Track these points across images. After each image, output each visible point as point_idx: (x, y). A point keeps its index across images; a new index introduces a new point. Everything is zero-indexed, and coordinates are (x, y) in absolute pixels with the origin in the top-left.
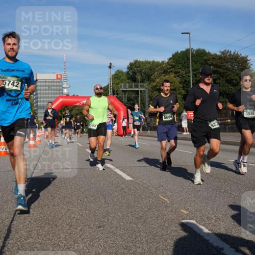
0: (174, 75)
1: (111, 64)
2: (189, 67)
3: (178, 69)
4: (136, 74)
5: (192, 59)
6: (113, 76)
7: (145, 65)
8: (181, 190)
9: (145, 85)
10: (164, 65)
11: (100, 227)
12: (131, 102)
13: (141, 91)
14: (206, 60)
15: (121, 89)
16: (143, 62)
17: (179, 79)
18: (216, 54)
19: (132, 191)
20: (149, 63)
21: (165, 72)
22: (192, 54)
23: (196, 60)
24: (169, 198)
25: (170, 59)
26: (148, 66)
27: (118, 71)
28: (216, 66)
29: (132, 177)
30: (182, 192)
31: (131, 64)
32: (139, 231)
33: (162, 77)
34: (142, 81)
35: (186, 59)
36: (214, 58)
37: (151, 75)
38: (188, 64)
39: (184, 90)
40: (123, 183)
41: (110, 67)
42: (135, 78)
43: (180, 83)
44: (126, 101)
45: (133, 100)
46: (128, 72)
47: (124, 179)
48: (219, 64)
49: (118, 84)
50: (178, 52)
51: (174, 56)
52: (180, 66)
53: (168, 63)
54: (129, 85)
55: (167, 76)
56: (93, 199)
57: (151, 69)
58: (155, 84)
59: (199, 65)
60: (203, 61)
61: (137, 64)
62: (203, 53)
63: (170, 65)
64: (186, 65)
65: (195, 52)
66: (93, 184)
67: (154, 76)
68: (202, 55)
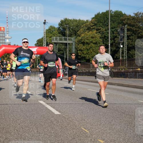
0: (95, 31)
1: (45, 20)
2: (108, 26)
3: (99, 26)
4: (65, 30)
5: (111, 19)
6: (47, 30)
7: (73, 23)
8: (99, 123)
9: (72, 38)
10: (88, 23)
13: (69, 44)
14: (122, 20)
15: (53, 41)
16: (71, 20)
17: (100, 35)
18: (130, 15)
19: (59, 123)
20: (76, 21)
21: (89, 29)
22: (111, 15)
23: (114, 20)
24: (89, 130)
25: (93, 18)
26: (75, 23)
27: (51, 26)
28: (129, 25)
29: (60, 112)
30: (100, 125)
31: (62, 22)
33: (86, 33)
34: (70, 35)
35: (106, 19)
36: (128, 19)
37: (78, 31)
38: (108, 23)
39: (103, 43)
40: (53, 117)
41: (45, 23)
42: (65, 33)
43: (100, 38)
44: (57, 51)
45: (62, 51)
46: (59, 27)
47: (53, 113)
48: (132, 24)
49: (51, 37)
50: (99, 13)
51: (96, 16)
52: (101, 24)
53: (91, 21)
54: (60, 39)
55: (90, 32)
56: (27, 129)
57: (77, 26)
58: (80, 38)
59: (116, 24)
60: (119, 20)
61: (67, 22)
62: (120, 14)
63: (93, 23)
64: (106, 23)
65: (113, 13)
66: (28, 117)
67: (80, 32)
68: (119, 16)
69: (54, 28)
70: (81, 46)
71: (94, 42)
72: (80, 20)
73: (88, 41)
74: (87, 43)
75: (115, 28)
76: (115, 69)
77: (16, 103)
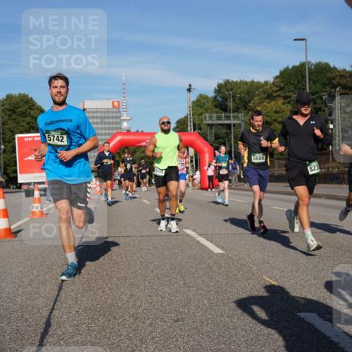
0: (282, 101)
1: (190, 85)
3: (289, 92)
4: (227, 100)
5: (309, 77)
6: (194, 102)
7: (240, 88)
8: (295, 268)
9: (240, 115)
10: (268, 87)
11: (177, 320)
12: (220, 140)
13: (234, 125)
14: (330, 79)
15: (205, 122)
16: (236, 83)
17: (290, 107)
18: (345, 70)
19: (223, 269)
20: (246, 83)
21: (270, 97)
22: (310, 69)
23: (315, 79)
25: (276, 78)
26: (244, 88)
27: (201, 95)
28: (344, 87)
29: (222, 248)
30: (297, 271)
31: (220, 86)
32: (235, 328)
33: (265, 104)
34: (236, 110)
35: (300, 77)
36: (342, 76)
37: (249, 101)
38: (304, 85)
40: (210, 258)
41: (189, 90)
42: (226, 106)
44: (213, 139)
45: (222, 138)
46: (216, 97)
47: (211, 252)
48: (349, 84)
49: (201, 114)
50: (288, 67)
51: (282, 73)
52: (292, 88)
53: (273, 83)
54: (217, 116)
55: (273, 103)
56: (167, 279)
57: (248, 93)
59: (319, 86)
60: (325, 79)
61: (229, 86)
62: (325, 68)
63: (276, 86)
64: (300, 85)
65: (313, 67)
66: (166, 258)
67: (254, 103)
68: (325, 72)
69: (207, 98)
71: (280, 119)
72: (252, 82)
75: (317, 93)
77: (145, 234)
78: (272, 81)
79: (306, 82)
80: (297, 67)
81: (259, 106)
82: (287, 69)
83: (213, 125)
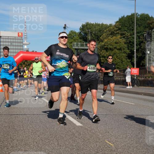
0: (120, 36)
1: (65, 25)
2: (133, 30)
3: (124, 31)
4: (87, 35)
5: (136, 22)
7: (95, 28)
8: (125, 136)
10: (112, 28)
14: (149, 24)
15: (73, 47)
16: (93, 25)
17: (124, 40)
19: (81, 136)
20: (99, 25)
21: (113, 34)
22: (137, 18)
23: (140, 24)
24: (114, 143)
25: (117, 22)
26: (97, 28)
27: (71, 31)
29: (82, 123)
30: (126, 138)
31: (83, 26)
33: (110, 38)
35: (131, 22)
37: (100, 36)
38: (133, 27)
39: (128, 49)
40: (74, 129)
41: (65, 28)
42: (86, 38)
43: (125, 43)
46: (81, 32)
47: (75, 125)
49: (71, 43)
50: (124, 16)
51: (120, 20)
52: (126, 29)
53: (115, 25)
54: (81, 44)
55: (114, 37)
56: (47, 141)
57: (100, 31)
58: (103, 44)
59: (142, 28)
60: (146, 24)
61: (88, 26)
62: (146, 18)
63: (117, 28)
64: (131, 27)
65: (139, 16)
66: (47, 128)
67: (103, 37)
68: (146, 19)
69: (75, 33)
70: (104, 53)
71: (118, 47)
72: (102, 24)
73: (111, 47)
74: (111, 49)
75: (141, 32)
76: (141, 77)
77: (35, 113)
78: (114, 24)
79: (134, 26)
80: (130, 16)
81: (106, 39)
82: (123, 18)
83: (78, 49)
